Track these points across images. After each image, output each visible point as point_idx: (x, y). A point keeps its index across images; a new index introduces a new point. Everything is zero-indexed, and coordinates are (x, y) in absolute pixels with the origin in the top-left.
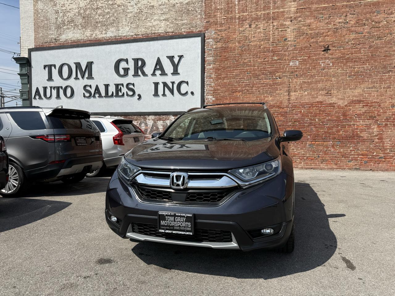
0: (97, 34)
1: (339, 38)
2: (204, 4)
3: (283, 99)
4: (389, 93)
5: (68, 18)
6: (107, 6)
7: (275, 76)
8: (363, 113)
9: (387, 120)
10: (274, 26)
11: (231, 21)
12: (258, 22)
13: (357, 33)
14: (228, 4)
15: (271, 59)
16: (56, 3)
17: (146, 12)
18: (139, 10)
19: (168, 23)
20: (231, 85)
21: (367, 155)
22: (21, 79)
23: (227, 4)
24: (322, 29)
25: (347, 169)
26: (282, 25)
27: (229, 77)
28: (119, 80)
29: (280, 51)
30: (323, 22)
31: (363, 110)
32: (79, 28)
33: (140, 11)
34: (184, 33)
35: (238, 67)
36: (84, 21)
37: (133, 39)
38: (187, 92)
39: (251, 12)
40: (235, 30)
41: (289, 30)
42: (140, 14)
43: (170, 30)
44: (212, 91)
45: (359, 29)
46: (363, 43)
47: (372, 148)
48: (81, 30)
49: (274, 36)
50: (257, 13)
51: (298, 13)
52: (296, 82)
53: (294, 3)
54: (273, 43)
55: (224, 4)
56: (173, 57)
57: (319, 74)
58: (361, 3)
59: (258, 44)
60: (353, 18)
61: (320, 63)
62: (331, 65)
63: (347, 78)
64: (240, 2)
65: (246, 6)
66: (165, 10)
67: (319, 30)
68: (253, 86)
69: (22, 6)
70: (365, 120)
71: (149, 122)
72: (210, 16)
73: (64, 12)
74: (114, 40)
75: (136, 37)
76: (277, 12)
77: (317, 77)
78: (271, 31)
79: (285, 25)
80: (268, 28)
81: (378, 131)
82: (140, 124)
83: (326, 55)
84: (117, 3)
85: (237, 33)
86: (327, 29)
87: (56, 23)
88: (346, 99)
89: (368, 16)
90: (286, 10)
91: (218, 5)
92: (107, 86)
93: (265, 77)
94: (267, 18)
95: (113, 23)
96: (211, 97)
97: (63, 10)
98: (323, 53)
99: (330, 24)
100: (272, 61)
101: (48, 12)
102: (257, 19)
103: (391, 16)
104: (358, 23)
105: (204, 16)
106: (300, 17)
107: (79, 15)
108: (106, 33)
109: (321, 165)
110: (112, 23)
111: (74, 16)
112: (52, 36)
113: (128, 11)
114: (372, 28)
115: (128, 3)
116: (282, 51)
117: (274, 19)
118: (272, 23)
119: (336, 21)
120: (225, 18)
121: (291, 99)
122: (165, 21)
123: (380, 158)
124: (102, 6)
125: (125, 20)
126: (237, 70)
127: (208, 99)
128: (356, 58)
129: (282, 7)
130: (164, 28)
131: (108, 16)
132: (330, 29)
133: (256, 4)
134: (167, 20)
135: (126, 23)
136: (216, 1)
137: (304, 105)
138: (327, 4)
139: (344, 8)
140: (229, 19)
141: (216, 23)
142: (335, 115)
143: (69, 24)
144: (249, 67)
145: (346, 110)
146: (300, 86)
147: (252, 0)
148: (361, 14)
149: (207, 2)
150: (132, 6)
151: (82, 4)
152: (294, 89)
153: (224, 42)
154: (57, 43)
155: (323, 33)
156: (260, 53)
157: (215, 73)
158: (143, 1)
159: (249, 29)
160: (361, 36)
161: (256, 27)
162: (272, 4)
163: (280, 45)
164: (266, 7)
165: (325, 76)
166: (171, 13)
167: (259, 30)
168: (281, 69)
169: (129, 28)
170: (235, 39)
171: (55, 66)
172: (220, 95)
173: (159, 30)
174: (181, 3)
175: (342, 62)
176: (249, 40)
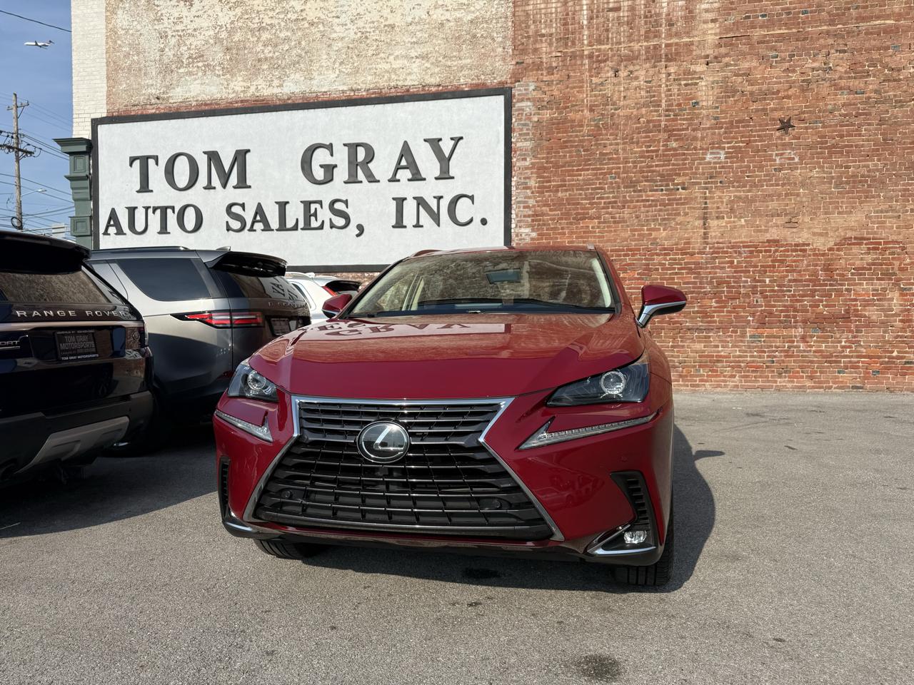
0: (259, 87)
1: (814, 101)
2: (510, 24)
3: (691, 234)
5: (189, 49)
6: (283, 24)
7: (673, 185)
8: (868, 264)
10: (669, 74)
11: (573, 61)
12: (634, 65)
13: (851, 91)
14: (566, 24)
15: (663, 146)
16: (162, 14)
17: (376, 40)
18: (359, 34)
19: (428, 65)
21: (879, 357)
22: (72, 188)
23: (563, 25)
24: (776, 83)
25: (835, 388)
26: (688, 72)
27: (569, 185)
28: (312, 192)
29: (683, 130)
30: (776, 67)
31: (869, 258)
32: (217, 72)
33: (361, 37)
34: (464, 86)
35: (590, 165)
36: (228, 57)
37: (345, 100)
38: (471, 221)
39: (617, 43)
40: (582, 81)
41: (703, 83)
42: (361, 43)
43: (433, 81)
44: (529, 216)
45: (857, 83)
46: (865, 114)
47: (889, 341)
48: (222, 77)
49: (671, 95)
50: (632, 44)
51: (721, 47)
52: (720, 197)
53: (713, 24)
54: (667, 111)
55: (556, 24)
56: (440, 140)
57: (770, 180)
58: (860, 28)
59: (635, 113)
60: (842, 59)
61: (771, 155)
62: (797, 160)
63: (833, 190)
64: (592, 21)
65: (607, 30)
66: (420, 35)
67: (769, 83)
68: (624, 206)
69: (78, 21)
70: (873, 279)
72: (523, 50)
73: (180, 36)
74: (301, 101)
75: (352, 94)
76: (677, 44)
77: (767, 186)
78: (663, 86)
79: (695, 72)
80: (655, 78)
81: (901, 305)
83: (785, 139)
84: (308, 18)
85: (586, 87)
86: (787, 82)
87: (160, 60)
88: (831, 234)
89: (875, 55)
90: (697, 39)
91: (543, 26)
92: (282, 206)
93: (650, 185)
94: (654, 56)
95: (298, 63)
96: (528, 230)
97: (178, 31)
98: (778, 134)
99: (794, 71)
100: (666, 150)
101: (141, 34)
102: (632, 58)
104: (856, 70)
105: (510, 50)
106: (727, 55)
107: (216, 43)
108: (281, 86)
109: (779, 380)
110: (295, 63)
111: (204, 45)
112: (150, 91)
113: (334, 35)
114: (884, 81)
115: (333, 17)
116: (687, 129)
117: (668, 60)
118: (666, 67)
119: (806, 66)
120: (559, 54)
121: (710, 234)
122: (420, 60)
123: (906, 363)
124: (272, 24)
125: (325, 57)
126: (588, 170)
127: (521, 235)
129: (688, 34)
130: (418, 75)
131: (287, 47)
132: (794, 82)
133: (628, 25)
134: (424, 57)
135: (329, 64)
136: (539, 16)
137: (739, 247)
138: (785, 29)
139: (822, 38)
140: (569, 58)
141: (538, 67)
142: (808, 270)
143: (193, 62)
144: (613, 164)
145: (832, 260)
146: (729, 206)
147: (619, 18)
148: (860, 50)
149: (517, 18)
150: (343, 25)
151: (225, 18)
152: (717, 212)
153: (557, 109)
154: (162, 107)
155: (778, 92)
156: (639, 133)
157: (538, 177)
158: (369, 15)
159: (615, 80)
160: (861, 98)
161: (629, 75)
162: (664, 26)
163: (684, 115)
164: (651, 34)
165: (783, 185)
166: (434, 41)
167: (637, 83)
168: (686, 169)
169: (336, 75)
170: (583, 101)
171: (156, 158)
172: (549, 225)
173: (406, 79)
174: (457, 20)
175: (821, 153)
176: (614, 104)
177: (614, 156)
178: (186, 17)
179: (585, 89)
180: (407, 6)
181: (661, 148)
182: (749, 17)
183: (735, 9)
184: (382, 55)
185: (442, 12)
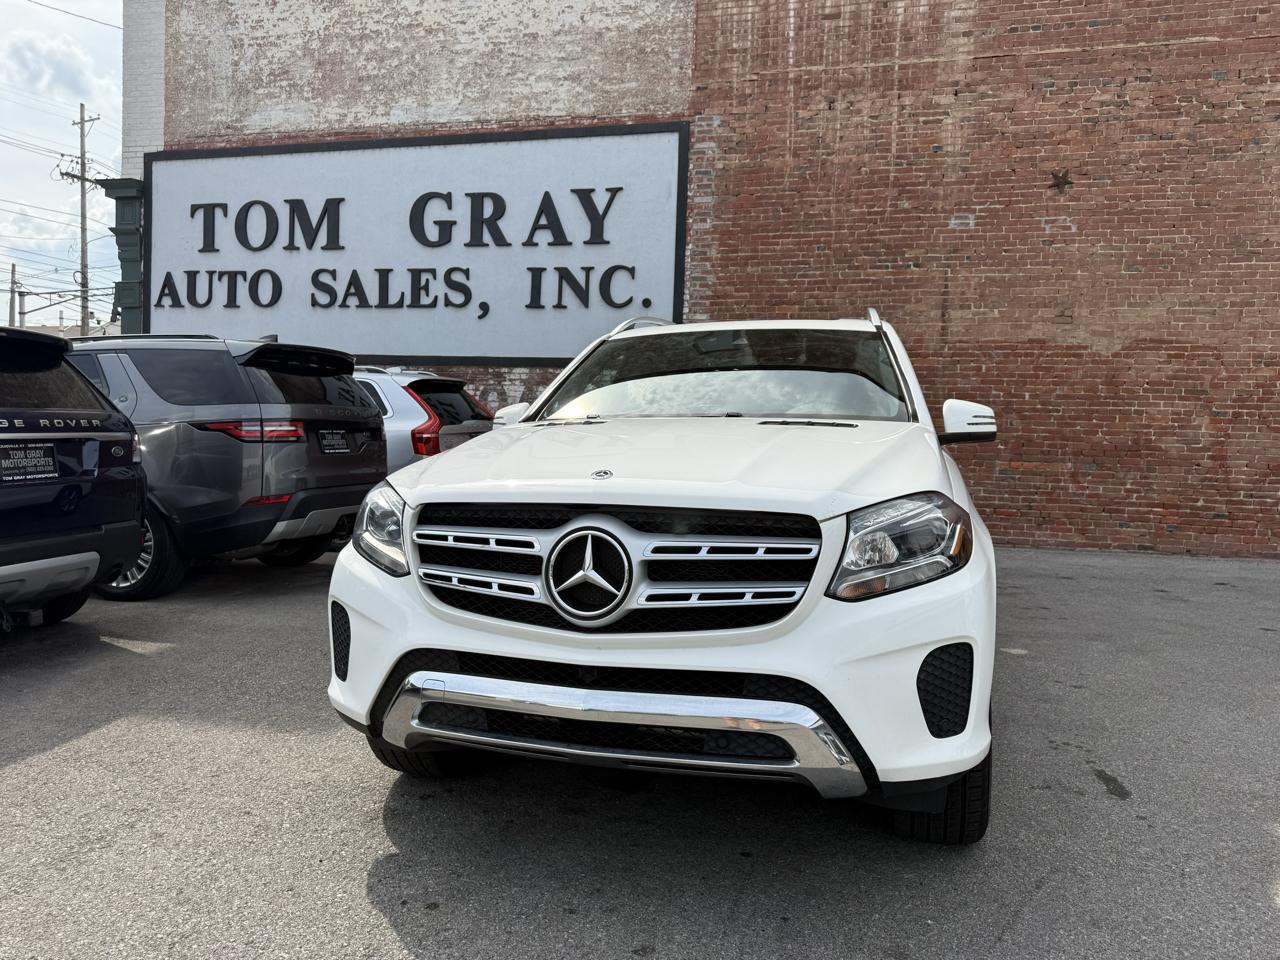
0: (359, 115)
1: (1101, 148)
2: (690, 35)
3: (925, 328)
4: (1247, 320)
5: (270, 63)
6: (392, 31)
7: (903, 260)
8: (1168, 378)
9: (1240, 400)
10: (903, 107)
11: (773, 87)
12: (856, 94)
13: (1153, 135)
14: (765, 36)
15: (891, 206)
16: (237, 16)
17: (513, 54)
18: (491, 46)
19: (579, 89)
20: (768, 283)
21: (1178, 507)
22: (119, 245)
23: (762, 38)
24: (1050, 122)
25: (1115, 547)
26: (928, 105)
27: (762, 257)
28: (423, 258)
29: (920, 184)
30: (1050, 100)
31: (1169, 369)
33: (493, 50)
34: (627, 119)
35: (791, 230)
36: (320, 75)
37: (470, 135)
38: (630, 300)
39: (833, 64)
40: (784, 115)
41: (950, 121)
42: (492, 58)
43: (586, 111)
44: (707, 298)
45: (1162, 125)
46: (1173, 168)
47: (1192, 485)
48: (312, 101)
49: (904, 136)
50: (854, 65)
51: (976, 70)
52: (966, 279)
53: (966, 39)
54: (898, 157)
55: (753, 36)
56: (593, 190)
57: (1036, 257)
58: (1170, 47)
59: (854, 160)
60: (1143, 90)
61: (1040, 222)
62: (1074, 229)
63: (1123, 272)
64: (800, 32)
65: (821, 46)
66: (571, 49)
67: (1040, 122)
68: (835, 288)
70: (1174, 398)
71: (512, 387)
72: (707, 70)
73: (259, 45)
74: (412, 135)
75: (479, 127)
76: (915, 66)
77: (1031, 265)
78: (895, 123)
79: (938, 105)
80: (884, 112)
81: (1211, 436)
82: (485, 394)
83: (1059, 201)
84: (425, 24)
85: (790, 124)
86: (1065, 121)
87: (233, 77)
88: (1117, 333)
89: (1190, 85)
90: (942, 59)
91: (734, 38)
92: (384, 275)
93: (871, 260)
94: (883, 81)
95: (410, 83)
97: (257, 38)
98: (1049, 193)
99: (1075, 106)
100: (895, 212)
101: (209, 42)
102: (853, 84)
103: (1261, 88)
104: (1161, 106)
105: (690, 71)
106: (983, 82)
107: (305, 55)
108: (387, 114)
109: (1038, 532)
110: (405, 84)
111: (289, 58)
112: (219, 118)
113: (458, 47)
114: (1200, 122)
115: (458, 22)
116: (924, 184)
117: (902, 87)
118: (899, 98)
119: (1093, 99)
120: (755, 77)
121: (951, 329)
122: (569, 82)
123: (1218, 516)
124: (377, 31)
125: (446, 76)
126: (788, 237)
128: (1151, 212)
129: (931, 52)
130: (566, 102)
131: (396, 62)
132: (1075, 121)
133: (849, 38)
134: (574, 78)
135: (450, 86)
136: (729, 24)
137: (990, 348)
138: (1066, 47)
139: (1117, 59)
140: (767, 83)
141: (726, 94)
142: (1084, 383)
143: (275, 81)
144: (823, 229)
145: (1117, 369)
146: (978, 291)
147: (837, 28)
148: (1168, 79)
149: (700, 27)
150: (469, 33)
151: (318, 21)
152: (961, 299)
153: (750, 152)
154: (234, 139)
155: (1052, 134)
156: (858, 188)
157: (720, 246)
158: (505, 20)
159: (829, 114)
160: (1167, 146)
161: (848, 108)
162: (898, 40)
163: (922, 164)
164: (882, 50)
165: (1054, 264)
166: (589, 57)
167: (859, 119)
168: (922, 238)
169: (459, 101)
170: (784, 142)
171: (224, 207)
172: (733, 310)
173: (550, 108)
174: (620, 29)
175: (1108, 221)
176: (827, 147)
177: (824, 219)
178: (268, 20)
179: (788, 125)
180: (555, 8)
181: (889, 209)
182: (1016, 30)
183: (998, 18)
184: (520, 75)
185: (600, 17)
